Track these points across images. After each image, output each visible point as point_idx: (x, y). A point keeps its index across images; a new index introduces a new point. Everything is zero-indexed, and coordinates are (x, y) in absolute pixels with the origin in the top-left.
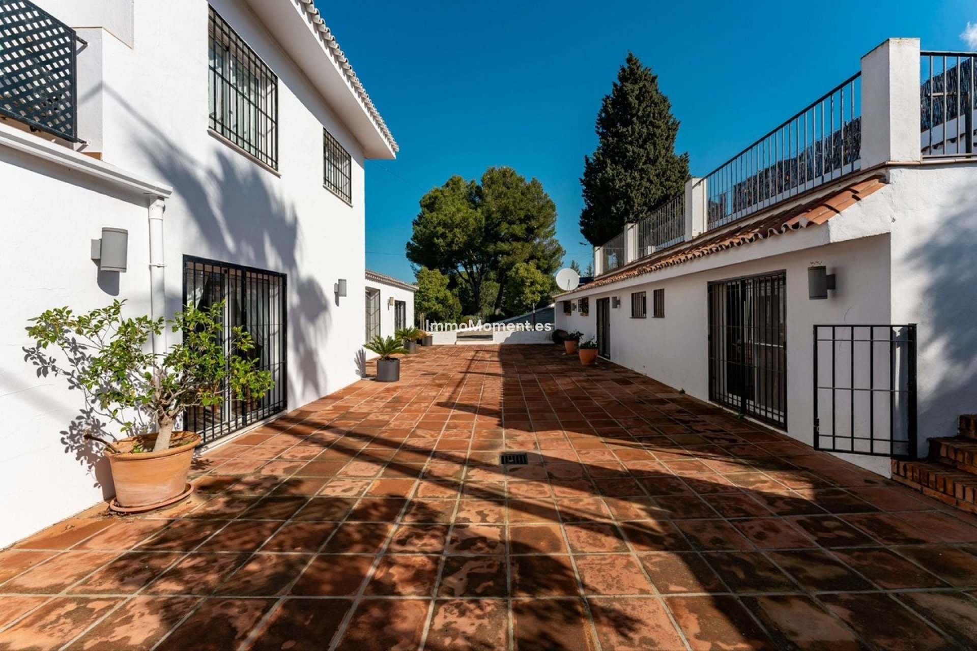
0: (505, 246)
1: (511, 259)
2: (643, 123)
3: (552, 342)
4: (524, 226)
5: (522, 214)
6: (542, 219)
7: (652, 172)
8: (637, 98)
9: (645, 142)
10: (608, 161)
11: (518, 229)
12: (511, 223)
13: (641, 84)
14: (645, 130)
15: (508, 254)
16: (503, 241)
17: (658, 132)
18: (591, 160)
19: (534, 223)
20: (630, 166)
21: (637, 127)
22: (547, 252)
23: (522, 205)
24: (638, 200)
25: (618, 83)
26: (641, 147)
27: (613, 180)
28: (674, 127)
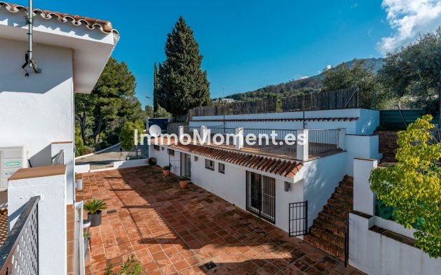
0: (106, 100)
1: (109, 107)
2: (188, 53)
3: (148, 164)
4: (117, 89)
5: (116, 82)
6: (128, 86)
7: (193, 79)
8: (185, 41)
9: (189, 62)
10: (172, 69)
11: (114, 91)
12: (109, 86)
13: (187, 34)
14: (189, 58)
15: (107, 105)
16: (104, 97)
17: (195, 59)
18: (162, 66)
19: (123, 88)
20: (182, 73)
21: (186, 55)
22: (131, 105)
23: (117, 77)
24: (187, 92)
25: (176, 31)
26: (188, 66)
27: (175, 80)
28: (200, 58)
